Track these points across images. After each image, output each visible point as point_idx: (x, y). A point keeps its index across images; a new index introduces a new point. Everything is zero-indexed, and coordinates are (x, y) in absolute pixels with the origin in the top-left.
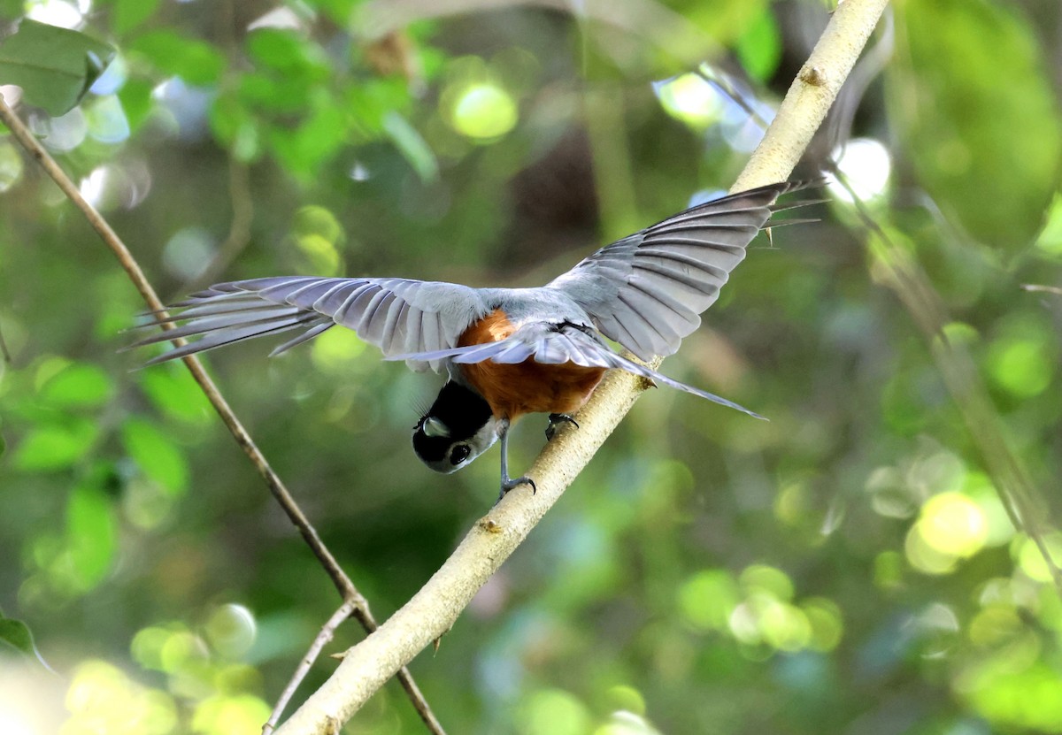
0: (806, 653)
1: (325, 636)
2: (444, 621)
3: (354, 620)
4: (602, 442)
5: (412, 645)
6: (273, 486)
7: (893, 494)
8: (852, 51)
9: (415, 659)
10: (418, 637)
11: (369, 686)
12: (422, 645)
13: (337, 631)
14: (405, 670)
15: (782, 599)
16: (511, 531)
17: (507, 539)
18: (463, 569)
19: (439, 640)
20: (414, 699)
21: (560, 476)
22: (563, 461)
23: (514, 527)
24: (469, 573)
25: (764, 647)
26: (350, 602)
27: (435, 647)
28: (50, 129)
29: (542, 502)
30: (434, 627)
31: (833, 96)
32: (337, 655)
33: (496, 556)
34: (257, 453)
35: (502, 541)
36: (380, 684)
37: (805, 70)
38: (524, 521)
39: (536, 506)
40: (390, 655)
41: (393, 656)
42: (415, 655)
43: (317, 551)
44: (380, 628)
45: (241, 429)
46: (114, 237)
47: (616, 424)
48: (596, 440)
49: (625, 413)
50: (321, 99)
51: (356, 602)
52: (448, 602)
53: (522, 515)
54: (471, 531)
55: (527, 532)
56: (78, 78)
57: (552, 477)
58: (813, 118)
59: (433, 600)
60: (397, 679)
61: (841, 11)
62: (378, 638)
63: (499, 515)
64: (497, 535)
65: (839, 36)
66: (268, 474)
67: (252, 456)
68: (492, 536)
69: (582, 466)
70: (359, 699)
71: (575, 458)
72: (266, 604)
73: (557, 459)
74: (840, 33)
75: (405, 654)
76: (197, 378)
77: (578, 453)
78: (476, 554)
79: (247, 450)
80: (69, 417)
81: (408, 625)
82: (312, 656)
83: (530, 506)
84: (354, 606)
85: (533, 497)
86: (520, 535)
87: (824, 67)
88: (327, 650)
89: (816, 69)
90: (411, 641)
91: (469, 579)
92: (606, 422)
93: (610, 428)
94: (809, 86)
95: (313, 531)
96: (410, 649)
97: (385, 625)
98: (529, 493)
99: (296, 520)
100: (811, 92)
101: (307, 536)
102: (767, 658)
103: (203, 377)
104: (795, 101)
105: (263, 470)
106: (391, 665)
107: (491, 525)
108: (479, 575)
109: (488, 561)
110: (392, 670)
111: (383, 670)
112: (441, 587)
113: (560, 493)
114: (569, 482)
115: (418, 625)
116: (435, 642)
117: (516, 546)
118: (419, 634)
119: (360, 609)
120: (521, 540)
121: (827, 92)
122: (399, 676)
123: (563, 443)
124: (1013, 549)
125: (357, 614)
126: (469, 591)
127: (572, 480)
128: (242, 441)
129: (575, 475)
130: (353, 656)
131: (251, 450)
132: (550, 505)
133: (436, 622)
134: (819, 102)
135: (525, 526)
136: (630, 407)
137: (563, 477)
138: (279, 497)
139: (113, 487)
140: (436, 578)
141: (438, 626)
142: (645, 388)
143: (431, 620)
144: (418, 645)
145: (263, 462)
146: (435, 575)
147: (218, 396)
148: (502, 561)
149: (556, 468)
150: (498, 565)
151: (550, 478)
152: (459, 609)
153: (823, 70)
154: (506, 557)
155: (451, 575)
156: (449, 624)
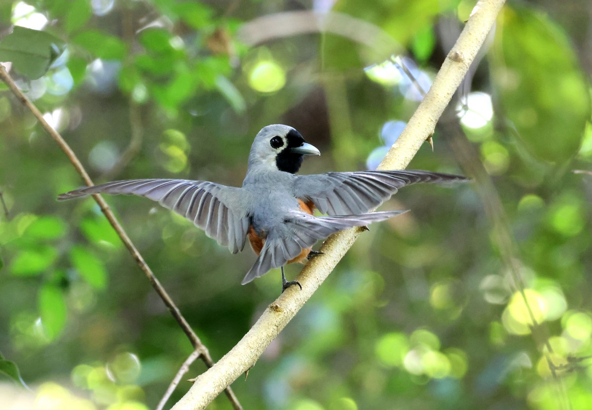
0: (448, 379)
1: (184, 369)
2: (251, 361)
3: (200, 360)
4: (339, 261)
5: (233, 374)
6: (155, 285)
7: (496, 291)
8: (478, 42)
9: (234, 382)
10: (236, 370)
11: (209, 397)
12: (239, 374)
13: (191, 367)
14: (229, 388)
15: (433, 348)
16: (288, 311)
17: (286, 315)
18: (261, 331)
19: (248, 371)
20: (234, 404)
21: (315, 280)
22: (317, 272)
23: (289, 308)
24: (265, 334)
25: (424, 377)
26: (198, 350)
27: (246, 375)
28: (30, 87)
29: (305, 294)
30: (245, 364)
31: (467, 68)
32: (191, 380)
33: (279, 325)
34: (146, 267)
35: (283, 316)
36: (215, 396)
37: (451, 54)
38: (295, 305)
39: (302, 297)
40: (221, 380)
41: (222, 380)
42: (234, 380)
43: (180, 321)
44: (215, 364)
45: (137, 254)
46: (66, 147)
47: (346, 251)
48: (335, 260)
49: (351, 245)
50: (181, 68)
51: (201, 350)
52: (253, 350)
53: (294, 301)
54: (266, 310)
55: (297, 311)
56: (45, 58)
57: (311, 281)
58: (456, 80)
59: (245, 349)
60: (224, 393)
61: (472, 20)
62: (214, 370)
63: (281, 302)
64: (280, 313)
65: (470, 34)
66: (152, 278)
67: (143, 268)
68: (277, 314)
69: (327, 274)
70: (203, 404)
71: (324, 270)
72: (147, 353)
73: (314, 270)
74: (471, 33)
75: (229, 379)
76: (113, 225)
77: (325, 267)
78: (268, 324)
79: (140, 265)
80: (40, 245)
81: (231, 363)
82: (177, 380)
83: (298, 297)
84: (200, 352)
85: (300, 292)
86: (293, 313)
87: (462, 51)
88: (186, 377)
89: (458, 52)
90: (232, 372)
91: (265, 338)
92: (341, 249)
93: (343, 253)
94: (454, 62)
95: (177, 310)
96: (232, 376)
97: (218, 363)
98: (298, 289)
99: (168, 304)
100: (455, 66)
101: (174, 313)
102: (426, 383)
103: (115, 224)
104: (446, 70)
105: (149, 277)
106: (220, 385)
107: (277, 307)
108: (270, 335)
109: (275, 327)
110: (222, 388)
111: (216, 388)
112: (249, 342)
113: (315, 289)
114: (320, 283)
115: (236, 363)
116: (246, 372)
117: (291, 319)
118: (237, 368)
119: (203, 354)
120: (294, 315)
121: (464, 65)
122: (226, 391)
123: (317, 262)
124: (563, 321)
125: (202, 356)
126: (265, 344)
127: (322, 282)
128: (138, 260)
129: (323, 279)
130: (200, 381)
131: (143, 265)
132: (310, 296)
133: (246, 361)
134: (459, 71)
135: (295, 308)
136: (354, 241)
137: (317, 281)
138: (159, 291)
139: (64, 284)
140: (246, 336)
141: (247, 364)
142: (363, 231)
143: (243, 360)
144: (236, 374)
145: (150, 272)
146: (246, 335)
147: (125, 235)
148: (283, 327)
149: (313, 275)
150: (281, 330)
151: (309, 281)
152: (259, 354)
153: (462, 53)
154: (285, 325)
155: (255, 335)
156: (254, 362)
